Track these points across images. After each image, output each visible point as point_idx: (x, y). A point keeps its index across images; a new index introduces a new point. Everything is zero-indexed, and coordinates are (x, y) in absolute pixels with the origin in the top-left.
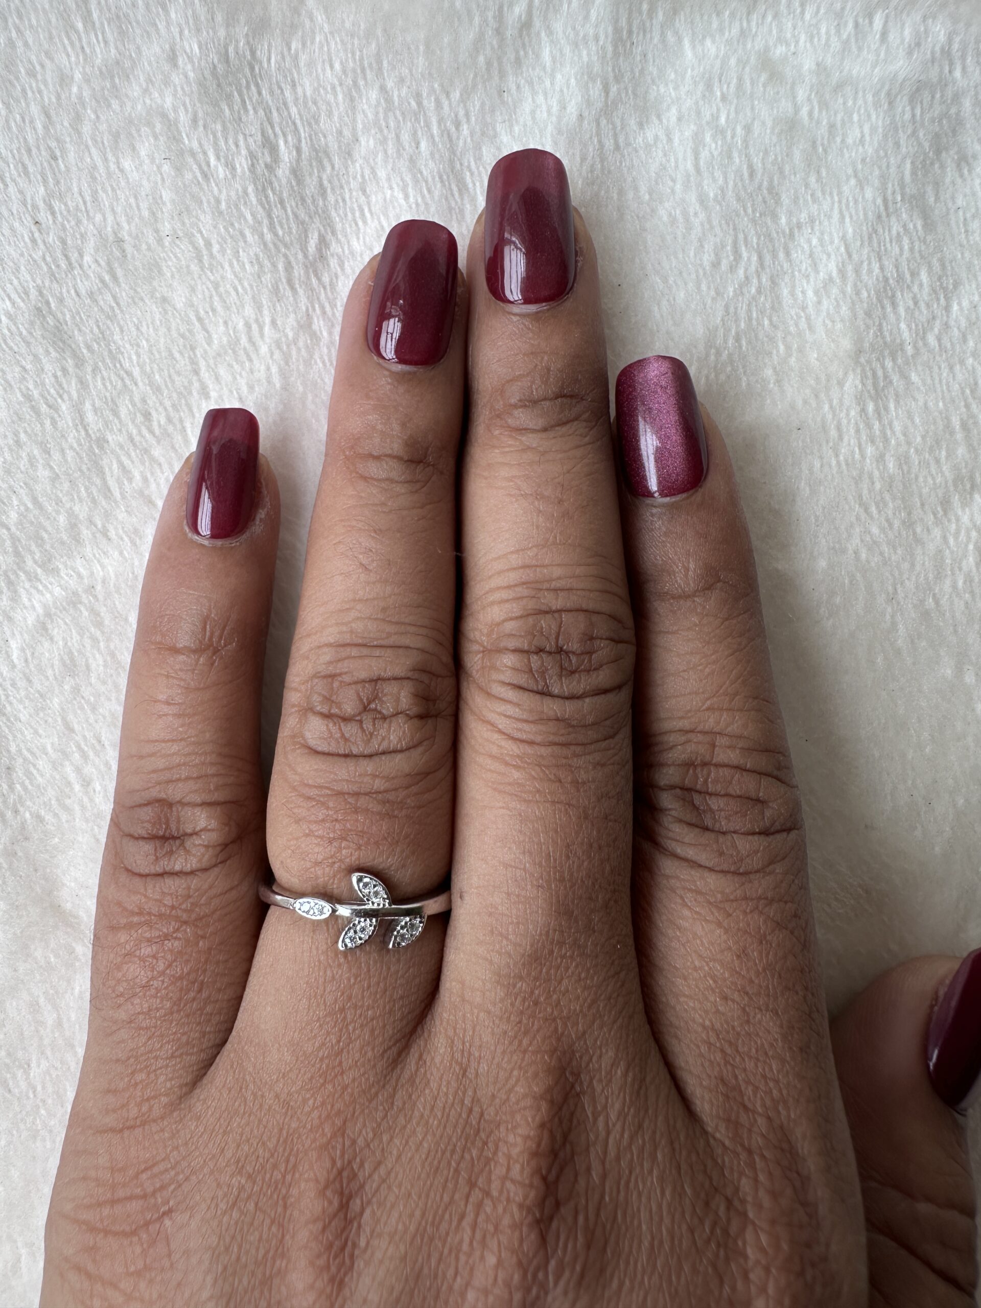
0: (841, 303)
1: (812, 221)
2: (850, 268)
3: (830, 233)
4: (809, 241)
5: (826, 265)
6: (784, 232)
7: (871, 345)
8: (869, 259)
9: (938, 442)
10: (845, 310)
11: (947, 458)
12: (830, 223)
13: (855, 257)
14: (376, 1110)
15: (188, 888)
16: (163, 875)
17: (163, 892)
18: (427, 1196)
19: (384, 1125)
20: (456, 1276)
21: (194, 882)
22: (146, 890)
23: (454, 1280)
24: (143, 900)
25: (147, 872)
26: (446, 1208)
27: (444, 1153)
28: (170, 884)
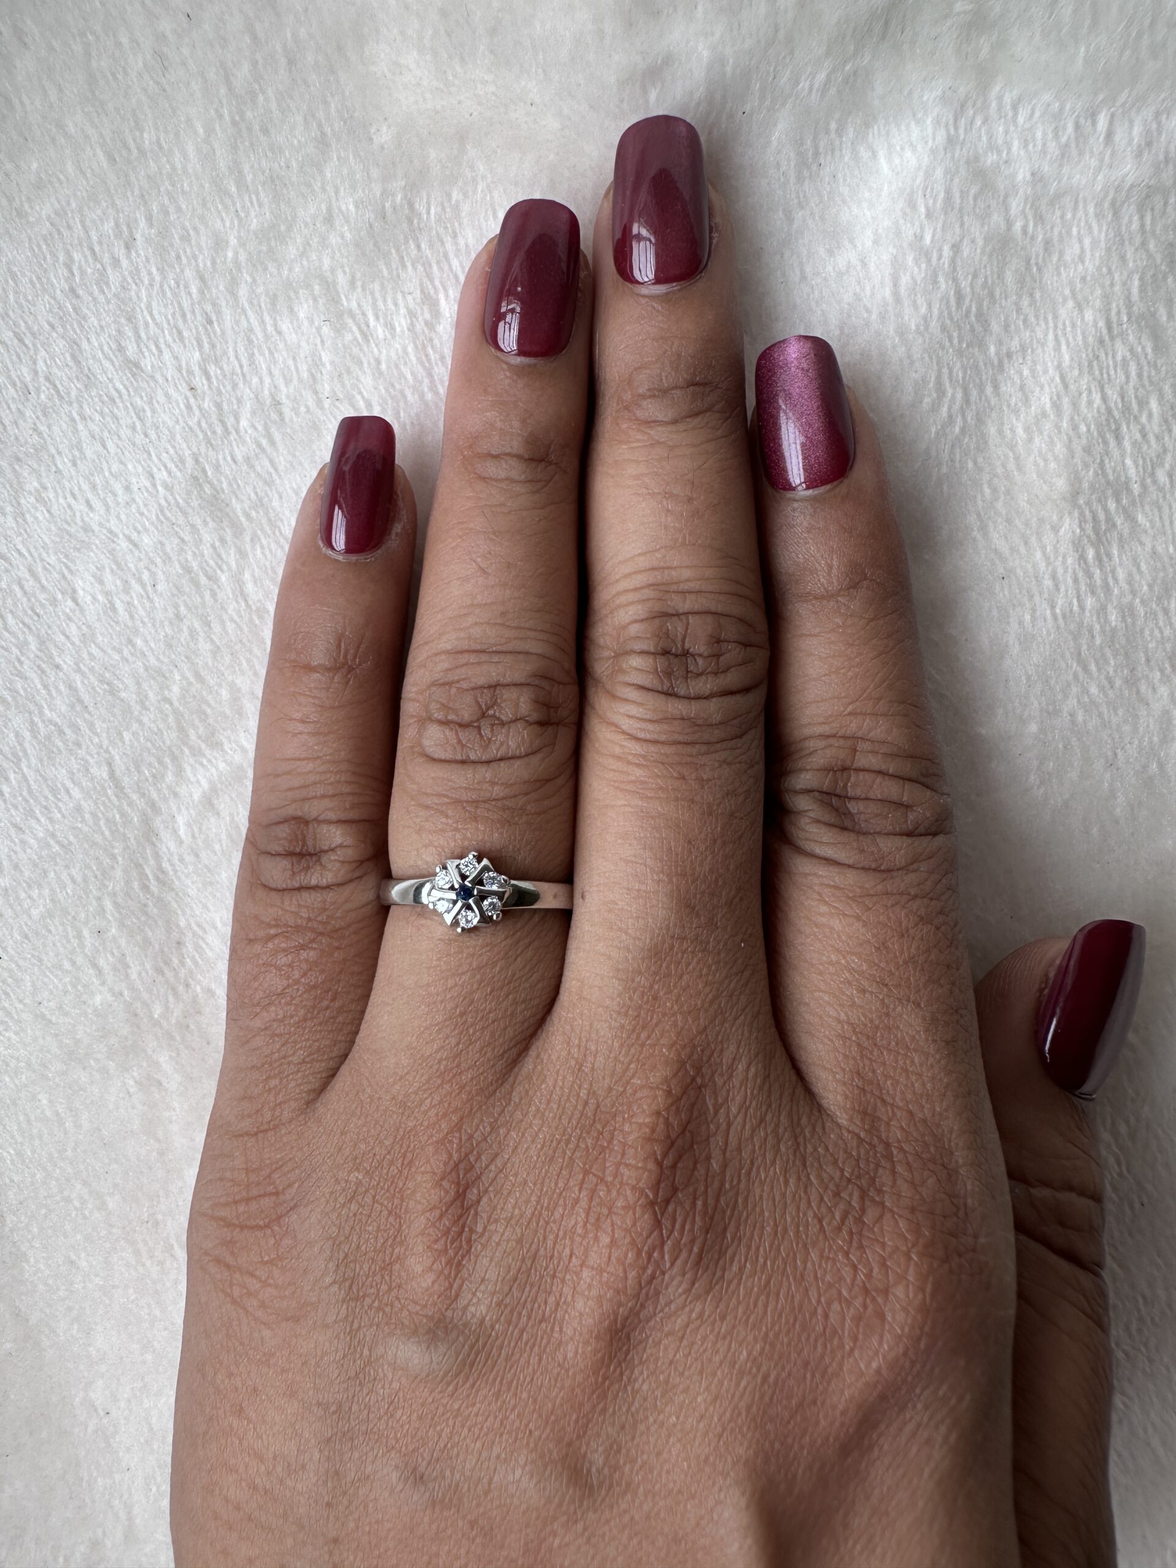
14: (493, 1106)
15: (324, 902)
16: (299, 889)
17: (299, 906)
18: (542, 1183)
19: (502, 1120)
20: (571, 1256)
21: (330, 896)
22: (283, 903)
23: (570, 1261)
24: (280, 913)
25: (284, 886)
26: (561, 1194)
27: (559, 1142)
28: (307, 897)
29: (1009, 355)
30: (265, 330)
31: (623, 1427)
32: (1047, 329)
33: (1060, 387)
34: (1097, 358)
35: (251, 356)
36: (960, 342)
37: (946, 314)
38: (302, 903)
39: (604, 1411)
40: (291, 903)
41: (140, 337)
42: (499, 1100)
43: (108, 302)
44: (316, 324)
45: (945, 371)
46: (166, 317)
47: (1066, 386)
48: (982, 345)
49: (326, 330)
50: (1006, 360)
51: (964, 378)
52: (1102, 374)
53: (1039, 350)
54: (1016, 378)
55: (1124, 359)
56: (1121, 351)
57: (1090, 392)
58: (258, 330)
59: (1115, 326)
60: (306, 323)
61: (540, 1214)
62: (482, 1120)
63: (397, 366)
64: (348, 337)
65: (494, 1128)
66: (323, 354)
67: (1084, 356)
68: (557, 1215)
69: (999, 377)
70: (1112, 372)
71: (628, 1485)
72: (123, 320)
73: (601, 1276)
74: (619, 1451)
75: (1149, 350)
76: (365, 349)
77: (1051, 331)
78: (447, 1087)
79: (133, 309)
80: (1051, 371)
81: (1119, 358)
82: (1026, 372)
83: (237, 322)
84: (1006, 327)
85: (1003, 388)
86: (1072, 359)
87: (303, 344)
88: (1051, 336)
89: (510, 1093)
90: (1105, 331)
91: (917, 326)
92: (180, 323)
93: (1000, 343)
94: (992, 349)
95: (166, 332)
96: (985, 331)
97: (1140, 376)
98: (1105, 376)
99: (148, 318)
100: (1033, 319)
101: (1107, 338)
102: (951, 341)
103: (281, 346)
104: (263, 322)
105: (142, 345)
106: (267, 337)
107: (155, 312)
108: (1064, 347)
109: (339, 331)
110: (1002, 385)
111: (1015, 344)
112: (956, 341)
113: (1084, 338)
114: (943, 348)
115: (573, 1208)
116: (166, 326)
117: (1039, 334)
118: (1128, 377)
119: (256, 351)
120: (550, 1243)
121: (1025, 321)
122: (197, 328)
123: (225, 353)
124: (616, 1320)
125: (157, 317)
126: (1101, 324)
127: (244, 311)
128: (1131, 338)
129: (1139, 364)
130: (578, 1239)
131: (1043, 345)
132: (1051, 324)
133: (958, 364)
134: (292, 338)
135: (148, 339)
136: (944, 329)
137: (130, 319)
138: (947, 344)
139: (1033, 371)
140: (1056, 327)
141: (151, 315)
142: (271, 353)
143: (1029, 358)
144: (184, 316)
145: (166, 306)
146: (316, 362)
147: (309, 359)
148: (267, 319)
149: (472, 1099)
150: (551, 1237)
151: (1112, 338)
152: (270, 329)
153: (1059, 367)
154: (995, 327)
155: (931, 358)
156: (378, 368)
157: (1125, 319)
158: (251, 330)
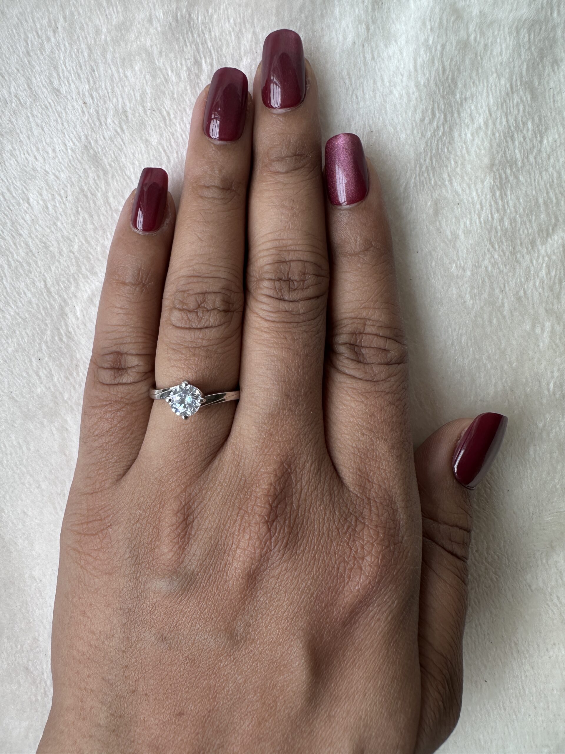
0: (485, 140)
1: (472, 96)
2: (490, 121)
3: (482, 103)
4: (470, 107)
5: (478, 120)
6: (458, 102)
7: (500, 162)
8: (501, 116)
9: (531, 212)
10: (486, 144)
11: (535, 219)
12: (481, 98)
13: (493, 115)
14: (201, 481)
15: (129, 390)
16: (118, 384)
17: (118, 392)
18: (221, 513)
19: (204, 486)
20: (232, 544)
21: (131, 387)
22: (110, 390)
23: (232, 546)
24: (109, 395)
25: (110, 383)
26: (229, 518)
27: (229, 496)
28: (121, 388)
29: (466, 99)
30: (119, 76)
31: (252, 616)
32: (484, 86)
33: (488, 115)
34: (505, 102)
35: (113, 89)
36: (443, 92)
37: (437, 77)
38: (119, 390)
39: (244, 609)
40: (114, 391)
41: (60, 77)
42: (203, 478)
43: (45, 59)
44: (144, 73)
45: (436, 105)
46: (73, 68)
47: (491, 115)
48: (454, 94)
49: (148, 76)
50: (464, 102)
51: (444, 109)
52: (507, 110)
53: (480, 97)
54: (468, 110)
55: (517, 102)
56: (516, 99)
57: (501, 118)
58: (116, 75)
59: (514, 86)
60: (138, 73)
61: (220, 526)
62: (195, 487)
63: (181, 95)
64: (159, 81)
65: (200, 490)
66: (147, 88)
67: (500, 100)
68: (227, 527)
69: (461, 110)
70: (512, 109)
71: (253, 640)
72: (52, 68)
73: (245, 552)
74: (250, 626)
75: (529, 99)
76: (167, 86)
77: (485, 88)
78: (180, 473)
79: (57, 63)
80: (484, 107)
81: (515, 101)
82: (473, 107)
83: (106, 71)
84: (465, 85)
85: (462, 115)
86: (494, 102)
87: (138, 83)
88: (485, 91)
89: (208, 475)
90: (509, 89)
91: (424, 83)
92: (79, 71)
93: (462, 93)
94: (458, 96)
95: (72, 75)
96: (455, 87)
97: (524, 111)
98: (508, 110)
99: (64, 68)
100: (477, 82)
101: (510, 93)
102: (439, 91)
103: (127, 84)
104: (118, 72)
105: (61, 81)
106: (120, 79)
107: (67, 65)
108: (491, 96)
109: (154, 77)
110: (462, 113)
111: (468, 94)
112: (441, 91)
113: (500, 93)
114: (435, 93)
115: (234, 523)
116: (72, 72)
117: (480, 89)
118: (519, 111)
119: (115, 85)
120: (223, 539)
121: (474, 83)
122: (87, 74)
123: (100, 86)
124: (250, 571)
125: (68, 67)
126: (508, 85)
127: (109, 65)
128: (521, 93)
129: (524, 105)
130: (236, 537)
131: (481, 95)
132: (485, 84)
133: (442, 102)
134: (132, 80)
135: (64, 77)
136: (436, 84)
137: (56, 68)
138: (437, 92)
139: (476, 107)
140: (487, 86)
141: (66, 67)
142: (122, 87)
143: (475, 100)
144: (81, 67)
145: (72, 62)
146: (143, 94)
147: (141, 91)
148: (121, 70)
149: (191, 478)
150: (225, 536)
151: (513, 93)
152: (122, 75)
153: (488, 106)
154: (460, 85)
155: (430, 98)
156: (173, 96)
157: (519, 84)
158: (113, 75)
